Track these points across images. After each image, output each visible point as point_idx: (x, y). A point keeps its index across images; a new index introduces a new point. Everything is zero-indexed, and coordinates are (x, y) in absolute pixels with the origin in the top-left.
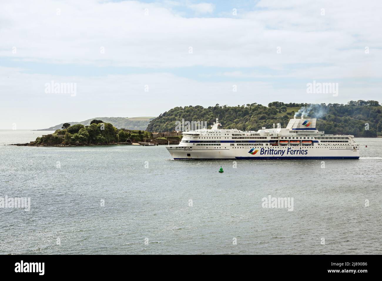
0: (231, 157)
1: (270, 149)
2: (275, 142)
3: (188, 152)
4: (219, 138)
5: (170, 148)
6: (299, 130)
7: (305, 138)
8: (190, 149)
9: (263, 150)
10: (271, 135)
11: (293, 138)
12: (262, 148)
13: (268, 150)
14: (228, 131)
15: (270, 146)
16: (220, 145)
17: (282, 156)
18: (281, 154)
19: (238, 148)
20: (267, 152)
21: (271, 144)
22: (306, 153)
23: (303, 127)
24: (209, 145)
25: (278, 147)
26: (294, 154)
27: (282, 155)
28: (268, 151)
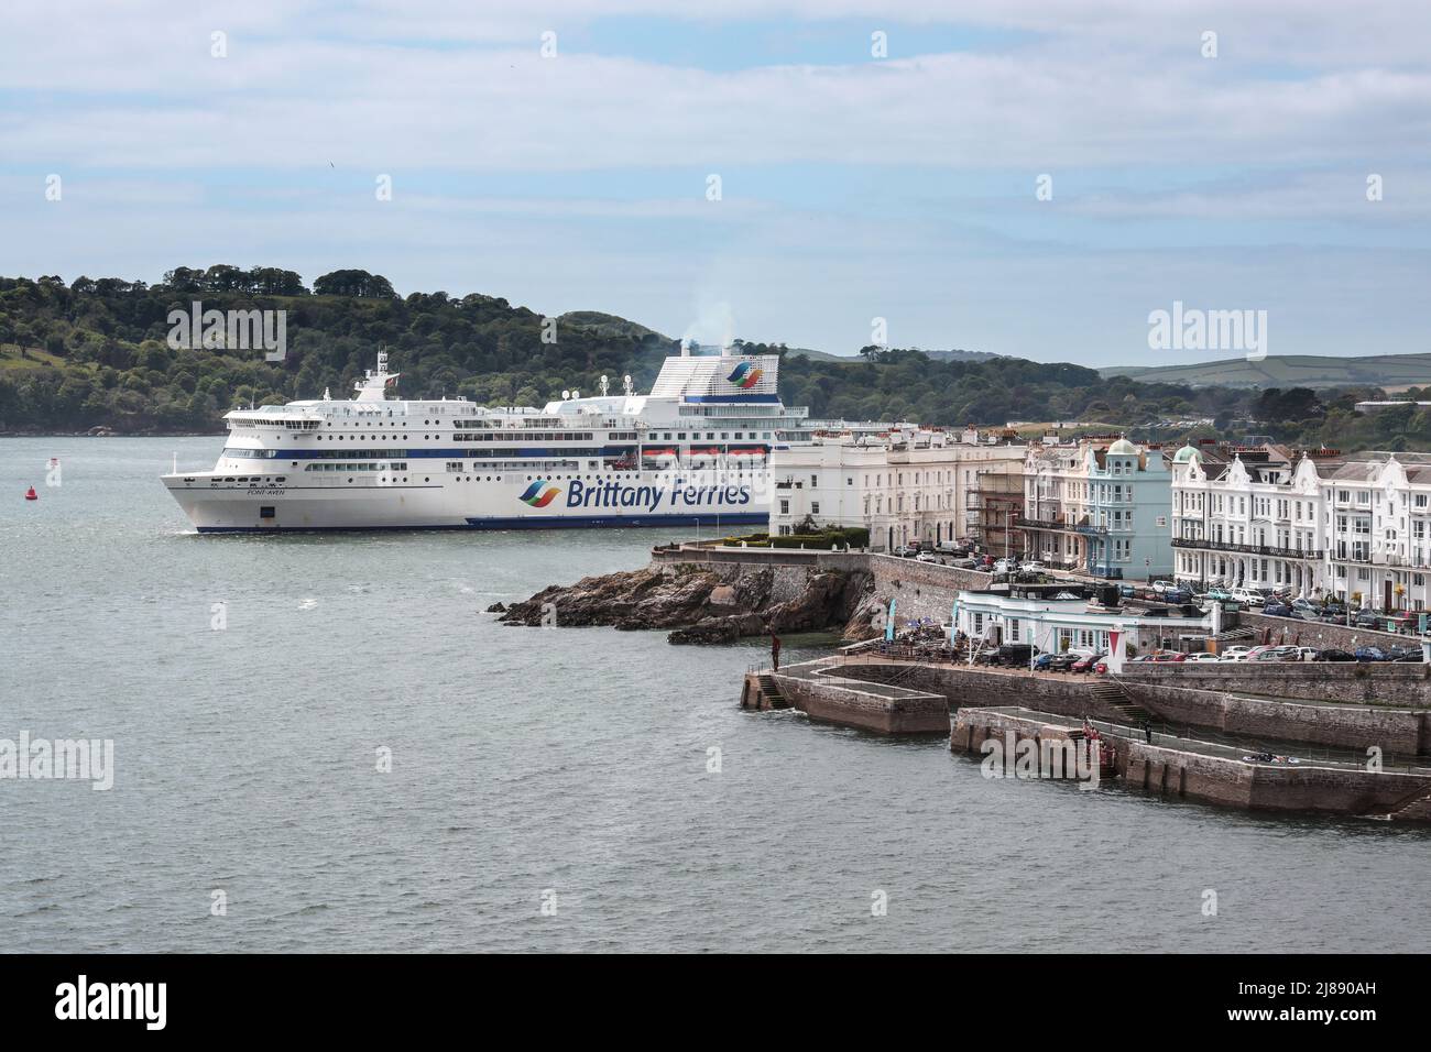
0: (450, 518)
1: (605, 481)
2: (624, 453)
3: (267, 498)
4: (400, 437)
5: (184, 485)
6: (717, 404)
7: (738, 436)
8: (278, 484)
9: (576, 488)
10: (606, 426)
11: (696, 436)
12: (574, 478)
13: (598, 486)
14: (437, 409)
15: (604, 472)
16: (404, 467)
17: (655, 512)
18: (647, 503)
19: (478, 479)
20: (593, 496)
21: (607, 463)
22: (743, 498)
23: (731, 389)
24: (361, 467)
25: (636, 473)
26: (699, 503)
27: (651, 510)
28: (599, 490)
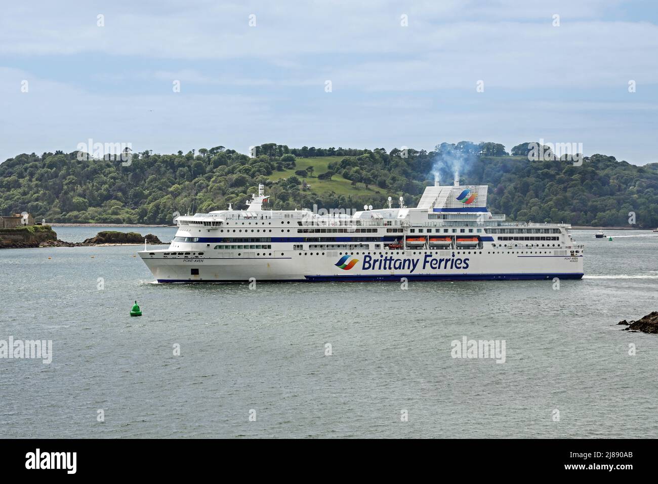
0: (296, 275)
1: (385, 256)
2: (396, 240)
3: (195, 264)
4: (267, 230)
5: (150, 256)
6: (450, 213)
7: (462, 231)
8: (199, 256)
9: (368, 259)
10: (386, 225)
11: (437, 231)
12: (366, 254)
13: (380, 258)
14: (289, 215)
15: (384, 250)
16: (269, 247)
17: (413, 273)
18: (409, 268)
19: (312, 254)
20: (377, 264)
21: (385, 245)
22: (465, 266)
23: (459, 205)
24: (245, 247)
25: (402, 251)
26: (439, 268)
27: (411, 271)
28: (381, 260)
